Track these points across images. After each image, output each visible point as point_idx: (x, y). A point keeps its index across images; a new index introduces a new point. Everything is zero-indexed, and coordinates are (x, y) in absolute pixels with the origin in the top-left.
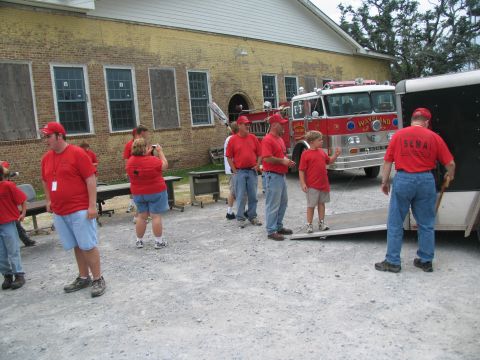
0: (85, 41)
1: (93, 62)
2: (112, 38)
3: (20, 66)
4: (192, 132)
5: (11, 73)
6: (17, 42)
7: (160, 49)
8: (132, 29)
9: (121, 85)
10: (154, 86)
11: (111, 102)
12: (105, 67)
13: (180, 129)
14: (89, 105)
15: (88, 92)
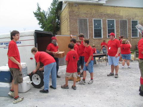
0: (102, 12)
1: (104, 18)
2: (109, 11)
3: (85, 20)
4: (131, 39)
5: (83, 21)
6: (85, 13)
7: (123, 14)
8: (115, 8)
9: (111, 25)
10: (121, 25)
11: (108, 30)
12: (107, 20)
13: (128, 38)
14: (102, 30)
15: (102, 26)
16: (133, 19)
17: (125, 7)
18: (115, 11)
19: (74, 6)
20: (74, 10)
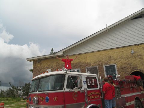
6: (47, 68)
7: (91, 60)
16: (106, 63)
17: (93, 52)
18: (79, 60)
19: (37, 62)
20: (37, 66)
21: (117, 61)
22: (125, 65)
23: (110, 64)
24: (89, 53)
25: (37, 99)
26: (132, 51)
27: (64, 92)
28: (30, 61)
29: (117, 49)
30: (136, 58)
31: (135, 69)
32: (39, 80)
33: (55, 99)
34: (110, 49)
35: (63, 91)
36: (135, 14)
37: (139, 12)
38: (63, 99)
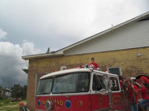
2: (73, 61)
3: (44, 74)
16: (110, 66)
17: (96, 53)
18: (81, 60)
19: (34, 61)
20: (33, 65)
21: (122, 63)
22: (130, 69)
23: (114, 67)
24: (92, 53)
25: (51, 103)
26: (137, 54)
27: (90, 95)
28: (26, 59)
29: (122, 51)
30: (141, 61)
31: (140, 72)
32: (52, 79)
33: (80, 103)
34: (115, 51)
35: (89, 93)
36: (143, 16)
37: (146, 14)
38: (90, 103)
